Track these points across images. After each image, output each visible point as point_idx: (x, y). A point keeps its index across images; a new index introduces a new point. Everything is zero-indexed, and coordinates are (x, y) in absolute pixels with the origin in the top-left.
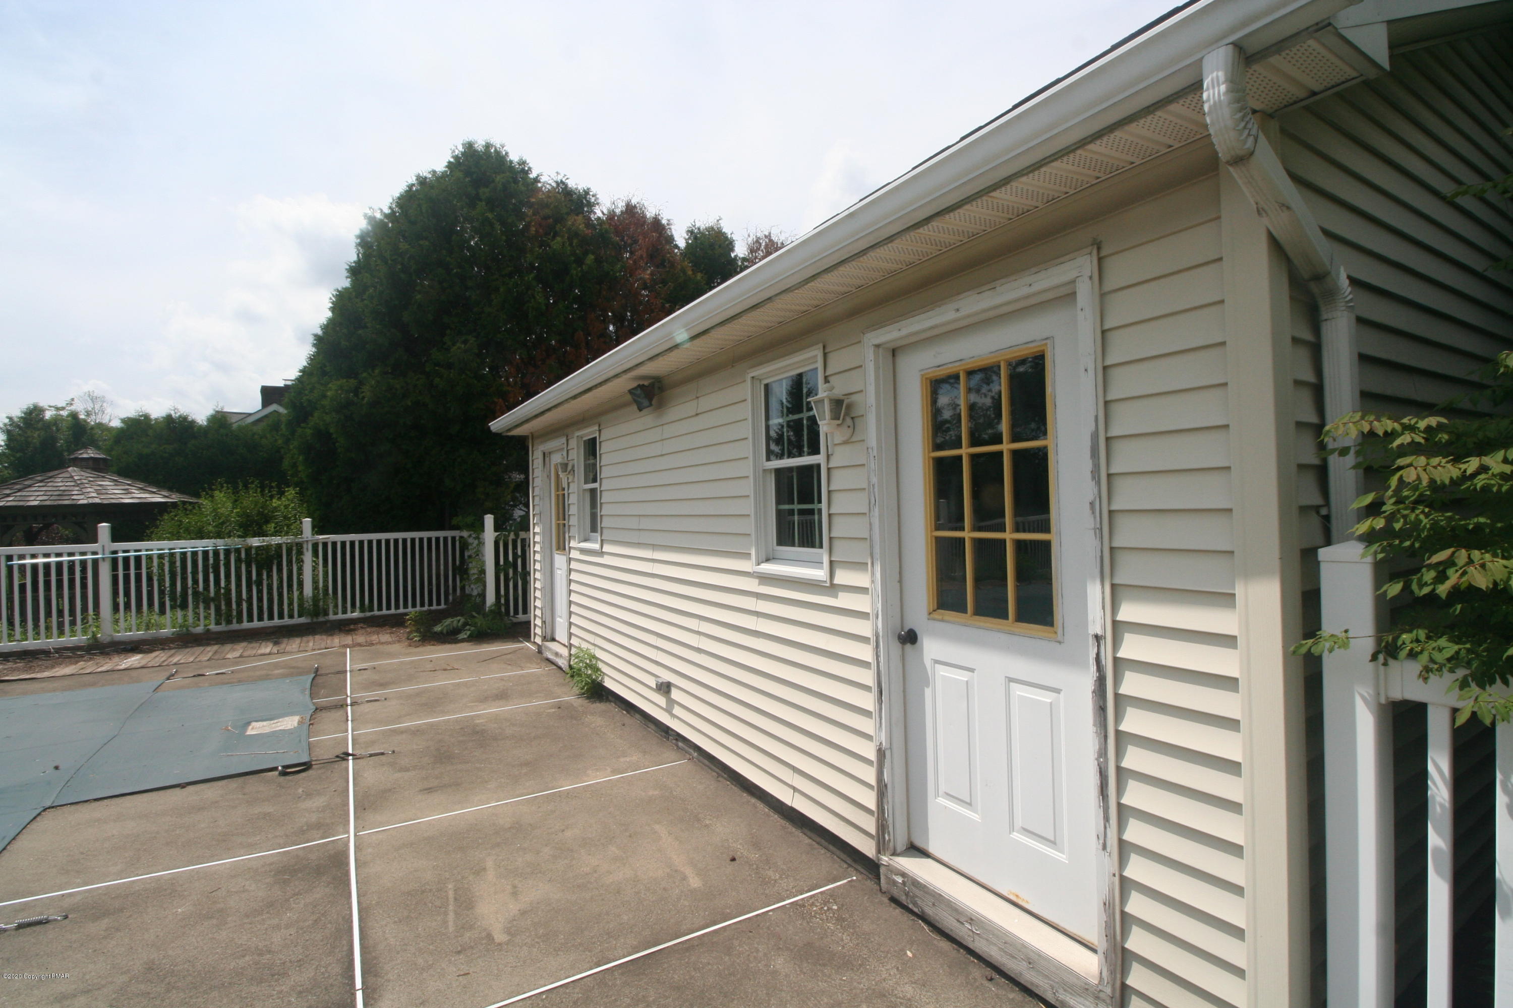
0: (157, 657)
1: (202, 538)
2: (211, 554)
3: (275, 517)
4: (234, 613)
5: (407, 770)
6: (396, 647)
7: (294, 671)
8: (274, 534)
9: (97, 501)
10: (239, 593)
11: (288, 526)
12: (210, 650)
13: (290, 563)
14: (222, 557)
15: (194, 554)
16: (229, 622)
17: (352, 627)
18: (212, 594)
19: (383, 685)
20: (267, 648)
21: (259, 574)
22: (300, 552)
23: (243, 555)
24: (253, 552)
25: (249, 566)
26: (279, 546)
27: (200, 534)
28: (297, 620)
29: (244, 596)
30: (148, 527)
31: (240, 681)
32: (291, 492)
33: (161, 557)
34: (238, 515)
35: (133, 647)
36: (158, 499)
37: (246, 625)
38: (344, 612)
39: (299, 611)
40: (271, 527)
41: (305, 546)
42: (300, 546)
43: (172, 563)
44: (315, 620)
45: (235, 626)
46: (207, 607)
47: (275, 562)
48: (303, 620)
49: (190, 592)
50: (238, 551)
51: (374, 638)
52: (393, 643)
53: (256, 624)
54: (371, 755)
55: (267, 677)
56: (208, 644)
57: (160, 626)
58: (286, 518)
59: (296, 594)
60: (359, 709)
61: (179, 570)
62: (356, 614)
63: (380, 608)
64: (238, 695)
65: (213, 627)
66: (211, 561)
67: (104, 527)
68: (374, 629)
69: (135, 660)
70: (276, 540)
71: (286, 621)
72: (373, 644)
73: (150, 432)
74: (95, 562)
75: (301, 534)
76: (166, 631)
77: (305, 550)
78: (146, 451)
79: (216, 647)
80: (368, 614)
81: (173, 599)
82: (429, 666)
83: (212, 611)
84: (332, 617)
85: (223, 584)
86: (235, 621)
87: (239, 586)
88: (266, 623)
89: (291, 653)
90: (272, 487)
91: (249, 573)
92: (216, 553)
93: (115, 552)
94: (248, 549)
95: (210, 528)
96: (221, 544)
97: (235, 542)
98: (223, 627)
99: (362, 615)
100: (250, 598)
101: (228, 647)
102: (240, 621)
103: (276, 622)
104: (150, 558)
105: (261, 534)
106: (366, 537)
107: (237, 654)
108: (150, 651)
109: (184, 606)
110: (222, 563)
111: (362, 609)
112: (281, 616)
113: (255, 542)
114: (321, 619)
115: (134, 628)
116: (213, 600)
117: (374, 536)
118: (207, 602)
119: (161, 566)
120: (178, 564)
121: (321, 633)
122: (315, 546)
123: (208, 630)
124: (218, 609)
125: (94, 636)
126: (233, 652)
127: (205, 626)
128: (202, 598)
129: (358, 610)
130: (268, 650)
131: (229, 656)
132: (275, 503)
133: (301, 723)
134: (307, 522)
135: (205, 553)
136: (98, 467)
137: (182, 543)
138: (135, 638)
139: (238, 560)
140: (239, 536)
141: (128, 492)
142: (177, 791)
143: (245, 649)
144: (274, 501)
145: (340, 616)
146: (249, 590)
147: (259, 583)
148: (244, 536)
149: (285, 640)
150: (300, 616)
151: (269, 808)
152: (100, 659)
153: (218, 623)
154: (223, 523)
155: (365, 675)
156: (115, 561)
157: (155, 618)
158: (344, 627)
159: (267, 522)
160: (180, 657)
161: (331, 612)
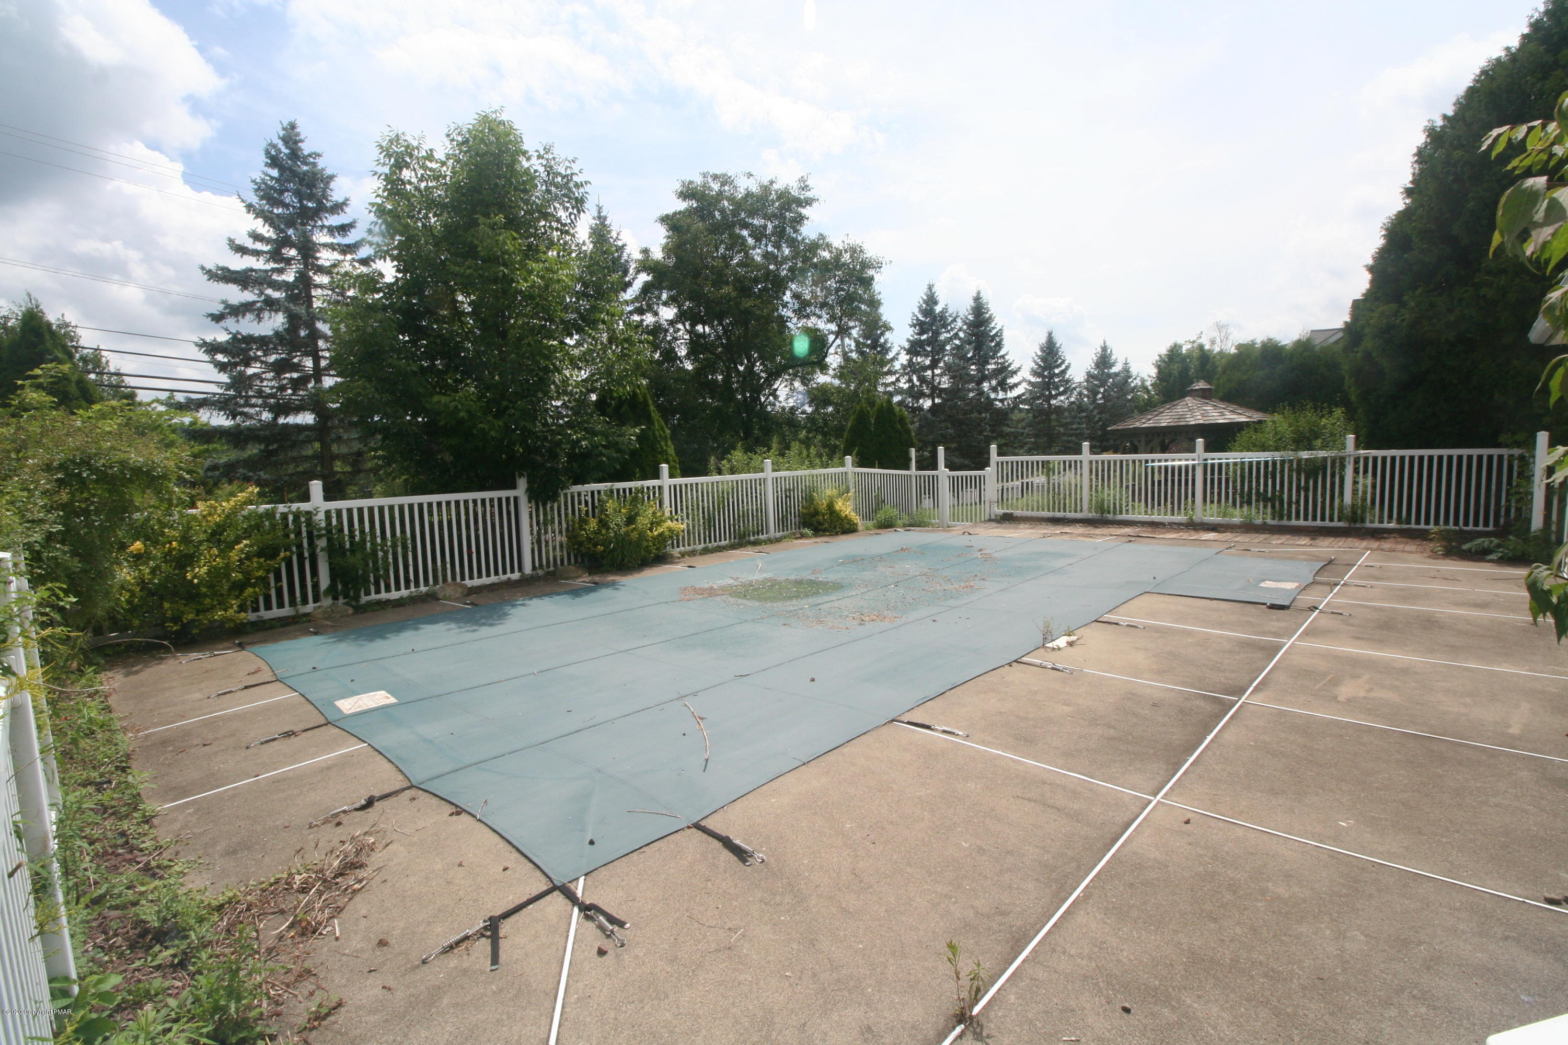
0: (1227, 536)
1: (1264, 450)
2: (1270, 464)
3: (1323, 434)
4: (1286, 512)
5: (1352, 626)
6: (1417, 556)
7: (1314, 558)
8: (1321, 449)
9: (1201, 422)
10: (1290, 496)
11: (1334, 441)
12: (1262, 537)
13: (1333, 475)
14: (1278, 466)
15: (1258, 463)
16: (1281, 518)
17: (1385, 536)
18: (1270, 495)
19: (1377, 578)
20: (1304, 541)
21: (1307, 482)
22: (1343, 467)
23: (1295, 466)
24: (1303, 463)
25: (1299, 475)
26: (1325, 459)
27: (1264, 448)
28: (1336, 524)
29: (1294, 499)
30: (1229, 442)
31: (1272, 558)
32: (1338, 412)
33: (1235, 464)
34: (1292, 432)
35: (1214, 528)
36: (1243, 419)
37: (1294, 522)
38: (1381, 522)
39: (1339, 516)
40: (1318, 442)
41: (1347, 460)
42: (1342, 459)
43: (1243, 470)
44: (1352, 525)
45: (1285, 522)
46: (1265, 507)
47: (1321, 473)
48: (1341, 524)
49: (1254, 492)
50: (1291, 461)
51: (1400, 547)
52: (1416, 552)
53: (1302, 522)
54: (1332, 613)
55: (1292, 559)
56: (1263, 533)
57: (1232, 516)
58: (1332, 434)
59: (1337, 501)
60: (1345, 588)
61: (1247, 474)
62: (1392, 525)
63: (1418, 522)
64: (1267, 565)
65: (1269, 521)
66: (1270, 469)
67: (1200, 441)
68: (1405, 540)
69: (1211, 536)
70: (1322, 454)
71: (1327, 523)
72: (1394, 551)
73: (1248, 362)
74: (1194, 467)
75: (1345, 448)
76: (1237, 520)
77: (1347, 463)
78: (1245, 377)
79: (1267, 536)
80: (1405, 526)
81: (1242, 496)
82: (1432, 574)
83: (1269, 510)
84: (1368, 525)
85: (1278, 488)
86: (1285, 518)
87: (1290, 490)
88: (1310, 523)
89: (1321, 547)
90: (1323, 408)
91: (1299, 480)
92: (1274, 463)
93: (1206, 460)
94: (1299, 461)
95: (1271, 443)
96: (1277, 456)
97: (1289, 455)
98: (1275, 522)
99: (1398, 526)
100: (1298, 502)
101: (1276, 536)
102: (1289, 518)
103: (1318, 523)
104: (1227, 464)
105: (1310, 448)
106: (1407, 453)
107: (1279, 542)
108: (1224, 532)
109: (1249, 503)
110: (1278, 471)
111: (1399, 520)
112: (1323, 519)
113: (1305, 455)
114: (1358, 525)
115: (1215, 515)
116: (1269, 499)
117: (1417, 453)
118: (1266, 500)
119: (1235, 472)
120: (1247, 470)
121: (1354, 537)
122: (1357, 461)
123: (1265, 523)
124: (1273, 507)
125: (1191, 518)
126: (1277, 540)
127: (1263, 519)
128: (1263, 498)
129: (1394, 521)
130: (1303, 543)
131: (1274, 542)
132: (1324, 421)
133: (1297, 587)
134: (1351, 437)
135: (1266, 463)
136: (1205, 395)
137: (1250, 454)
138: (1216, 522)
139: (1290, 470)
140: (1292, 450)
141: (1222, 414)
142: (1208, 601)
143: (1287, 540)
144: (1323, 420)
145: (1376, 525)
146: (1298, 496)
147: (1307, 490)
148: (1296, 450)
149: (1322, 538)
150: (1339, 520)
151: (1252, 620)
152: (1192, 533)
153: (1273, 518)
154: (1280, 439)
155: (1369, 570)
156: (1205, 466)
157: (1231, 510)
158: (1377, 534)
159: (1316, 438)
160: (1241, 538)
161: (1368, 521)
